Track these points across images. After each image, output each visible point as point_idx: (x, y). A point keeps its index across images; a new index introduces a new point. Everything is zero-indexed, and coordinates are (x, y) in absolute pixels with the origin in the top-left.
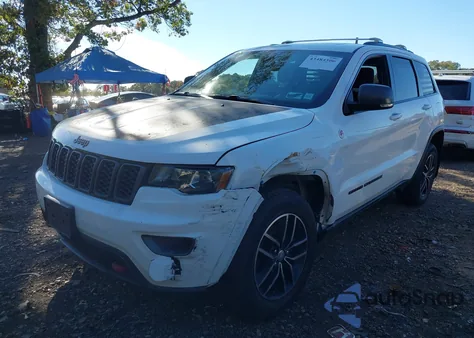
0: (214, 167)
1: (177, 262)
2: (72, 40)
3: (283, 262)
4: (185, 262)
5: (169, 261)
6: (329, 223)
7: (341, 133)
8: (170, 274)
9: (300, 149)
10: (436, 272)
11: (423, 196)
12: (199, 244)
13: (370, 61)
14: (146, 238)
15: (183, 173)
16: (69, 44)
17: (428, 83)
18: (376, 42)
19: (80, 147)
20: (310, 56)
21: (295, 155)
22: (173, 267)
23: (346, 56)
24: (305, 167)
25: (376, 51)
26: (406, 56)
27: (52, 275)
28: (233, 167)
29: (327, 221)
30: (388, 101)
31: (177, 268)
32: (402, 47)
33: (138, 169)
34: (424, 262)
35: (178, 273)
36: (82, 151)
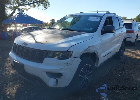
0: (67, 51)
1: (57, 80)
2: (13, 10)
3: (86, 78)
4: (59, 80)
5: (55, 80)
6: (98, 66)
7: (101, 40)
8: (55, 84)
9: (91, 45)
10: (128, 79)
11: (121, 57)
12: (63, 75)
13: (107, 18)
14: (47, 73)
15: (57, 53)
16: (12, 12)
17: (122, 24)
18: (108, 13)
19: (25, 45)
20: (90, 17)
21: (89, 47)
22: (56, 82)
23: (101, 17)
24: (92, 50)
25: (109, 15)
26: (116, 17)
27: (15, 84)
28: (73, 51)
29: (97, 65)
30: (114, 30)
31: (57, 82)
32: (115, 14)
33: (44, 52)
34: (124, 76)
35: (57, 83)
36: (25, 47)
